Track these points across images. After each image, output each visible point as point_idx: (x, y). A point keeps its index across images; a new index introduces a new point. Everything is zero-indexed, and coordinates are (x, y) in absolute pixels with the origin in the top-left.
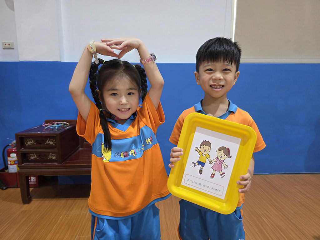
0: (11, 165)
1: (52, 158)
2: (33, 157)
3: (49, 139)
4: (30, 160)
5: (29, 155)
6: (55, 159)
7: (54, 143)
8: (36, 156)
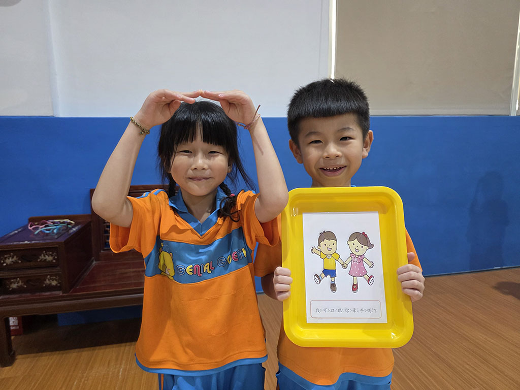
1: (50, 284)
2: (16, 285)
3: (46, 252)
4: (11, 289)
5: (8, 282)
6: (56, 285)
7: (54, 259)
8: (22, 282)
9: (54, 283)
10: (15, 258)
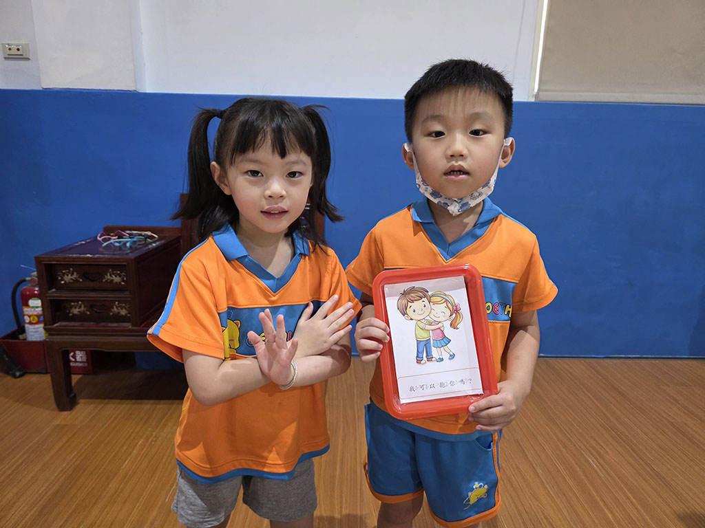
0: (30, 323)
1: (119, 313)
2: (77, 310)
3: (112, 271)
4: (71, 315)
5: (67, 305)
6: (126, 315)
7: (123, 281)
8: (85, 307)
9: (123, 312)
10: (75, 275)
